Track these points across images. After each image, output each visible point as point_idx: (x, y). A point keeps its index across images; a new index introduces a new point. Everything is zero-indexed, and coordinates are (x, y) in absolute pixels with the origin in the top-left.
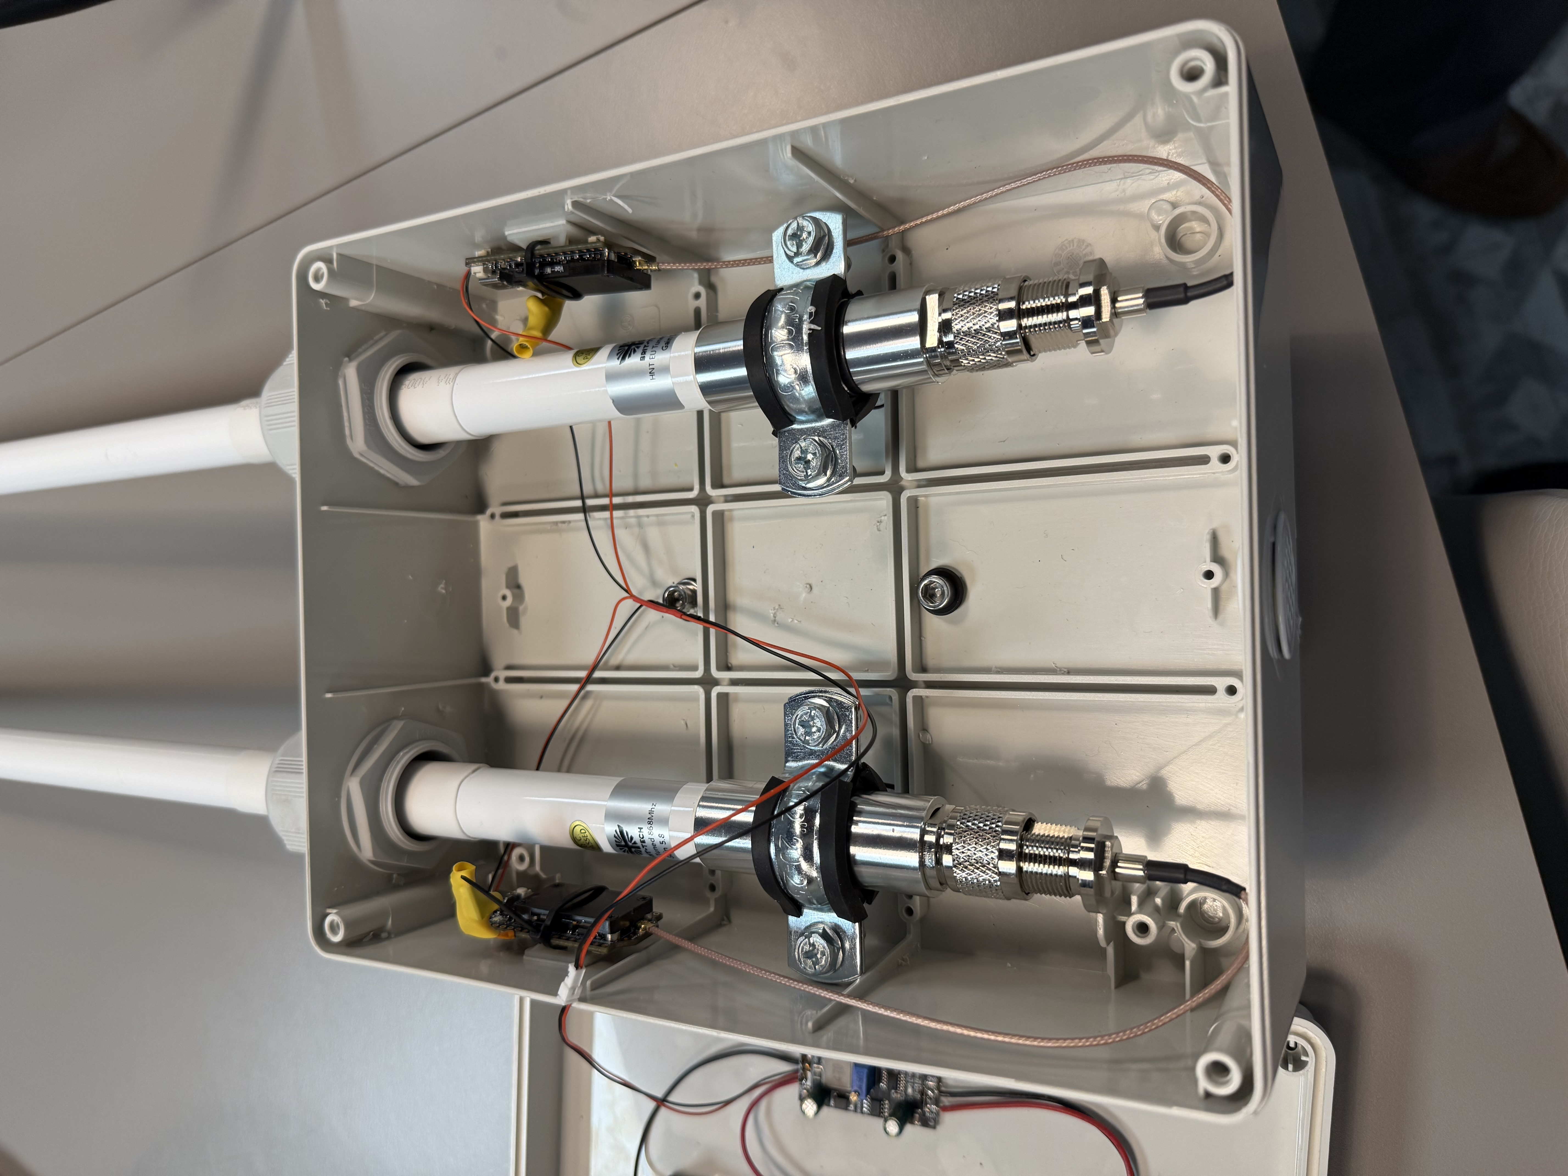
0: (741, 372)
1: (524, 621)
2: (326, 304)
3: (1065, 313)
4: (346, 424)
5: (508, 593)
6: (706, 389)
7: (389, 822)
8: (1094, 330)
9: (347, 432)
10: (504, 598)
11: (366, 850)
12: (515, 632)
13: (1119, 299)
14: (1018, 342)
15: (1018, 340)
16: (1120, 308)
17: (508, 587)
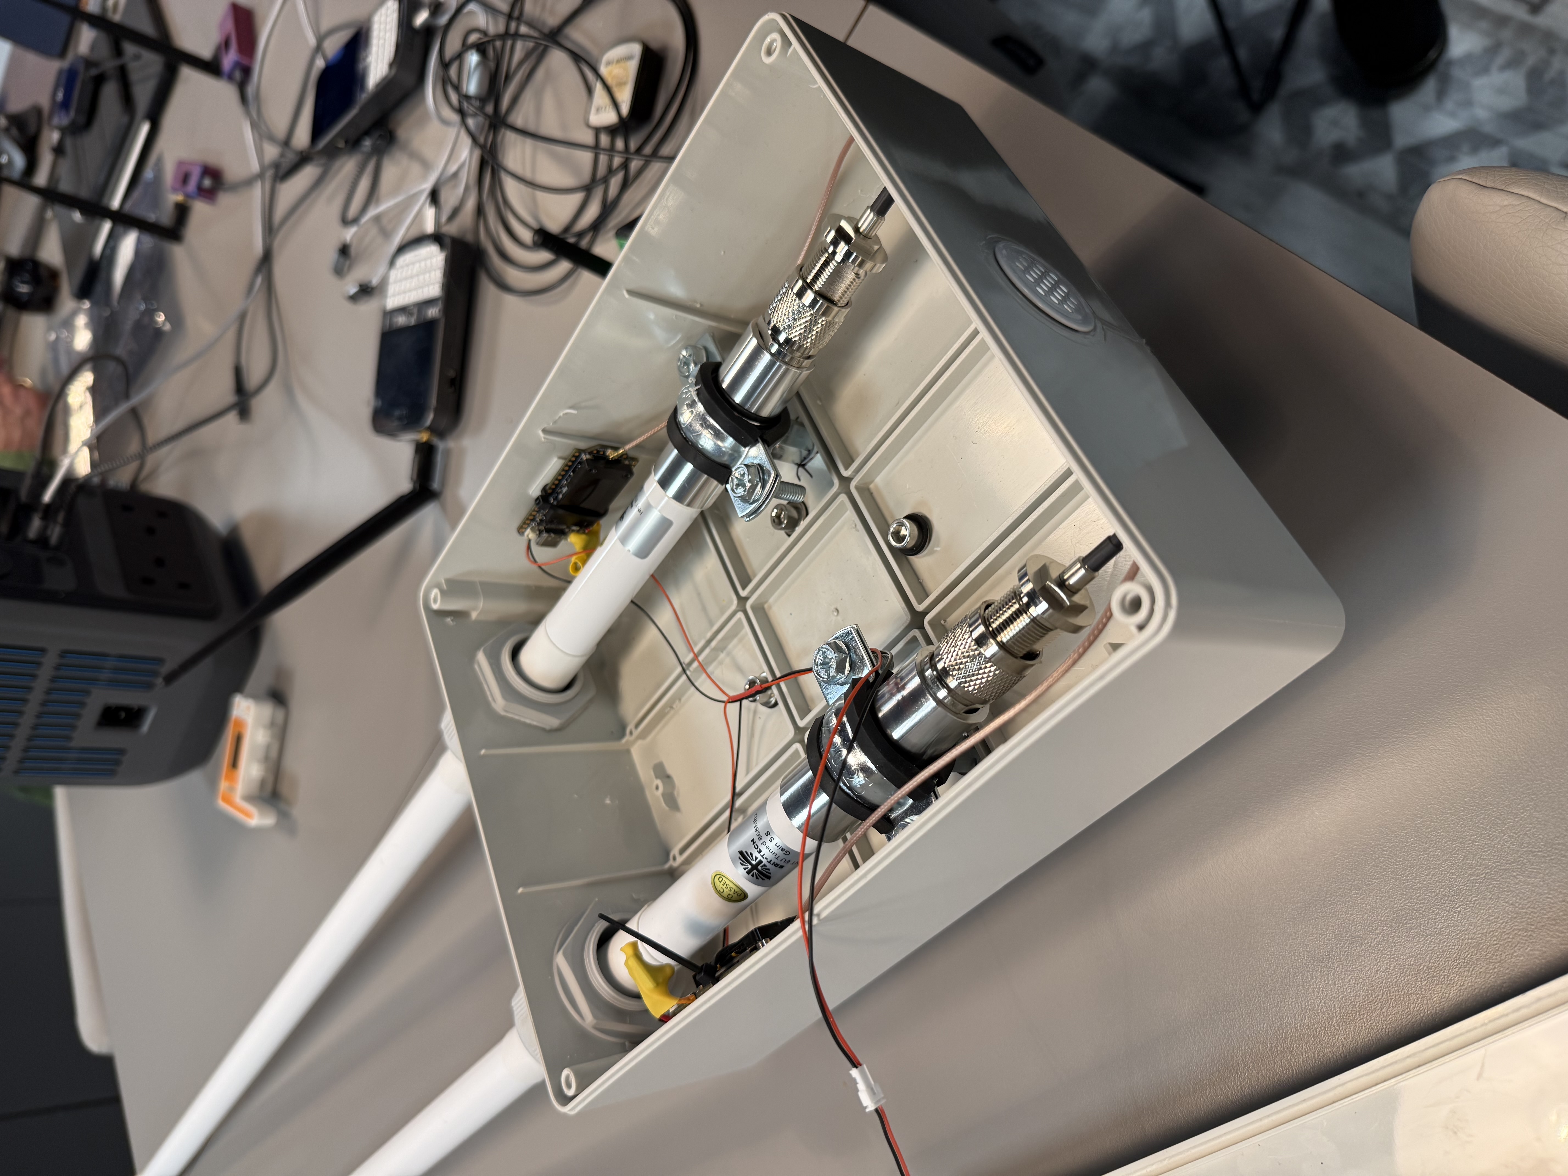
0: (688, 468)
1: (681, 801)
2: (452, 620)
3: (833, 262)
4: (488, 693)
5: (659, 782)
6: (679, 497)
7: (601, 985)
8: (855, 254)
9: (490, 699)
10: (657, 788)
11: (587, 1016)
12: (678, 815)
13: (859, 226)
14: (822, 303)
15: (821, 302)
16: (864, 230)
17: (657, 777)
